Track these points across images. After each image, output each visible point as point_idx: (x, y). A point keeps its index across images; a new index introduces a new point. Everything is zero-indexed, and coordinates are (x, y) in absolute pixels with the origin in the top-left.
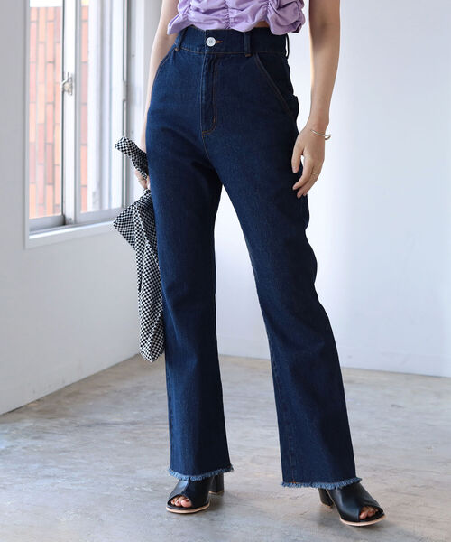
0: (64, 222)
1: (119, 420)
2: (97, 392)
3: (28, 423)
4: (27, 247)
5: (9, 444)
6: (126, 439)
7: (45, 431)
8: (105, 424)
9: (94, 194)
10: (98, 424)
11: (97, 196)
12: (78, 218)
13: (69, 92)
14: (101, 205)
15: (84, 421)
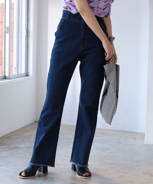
0: (5, 78)
1: (24, 146)
2: (16, 137)
6: (26, 153)
8: (19, 148)
9: (16, 68)
10: (16, 148)
11: (17, 69)
12: (10, 76)
13: (7, 33)
14: (18, 72)
15: (12, 147)
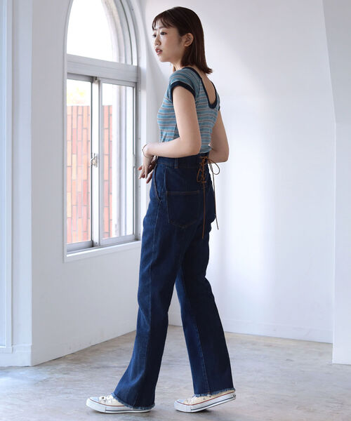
0: (92, 245)
1: (116, 365)
2: (110, 349)
3: (63, 365)
4: (65, 261)
5: (49, 376)
7: (71, 370)
8: (108, 367)
10: (103, 367)
12: (101, 242)
13: (95, 165)
14: (120, 233)
15: (96, 365)
